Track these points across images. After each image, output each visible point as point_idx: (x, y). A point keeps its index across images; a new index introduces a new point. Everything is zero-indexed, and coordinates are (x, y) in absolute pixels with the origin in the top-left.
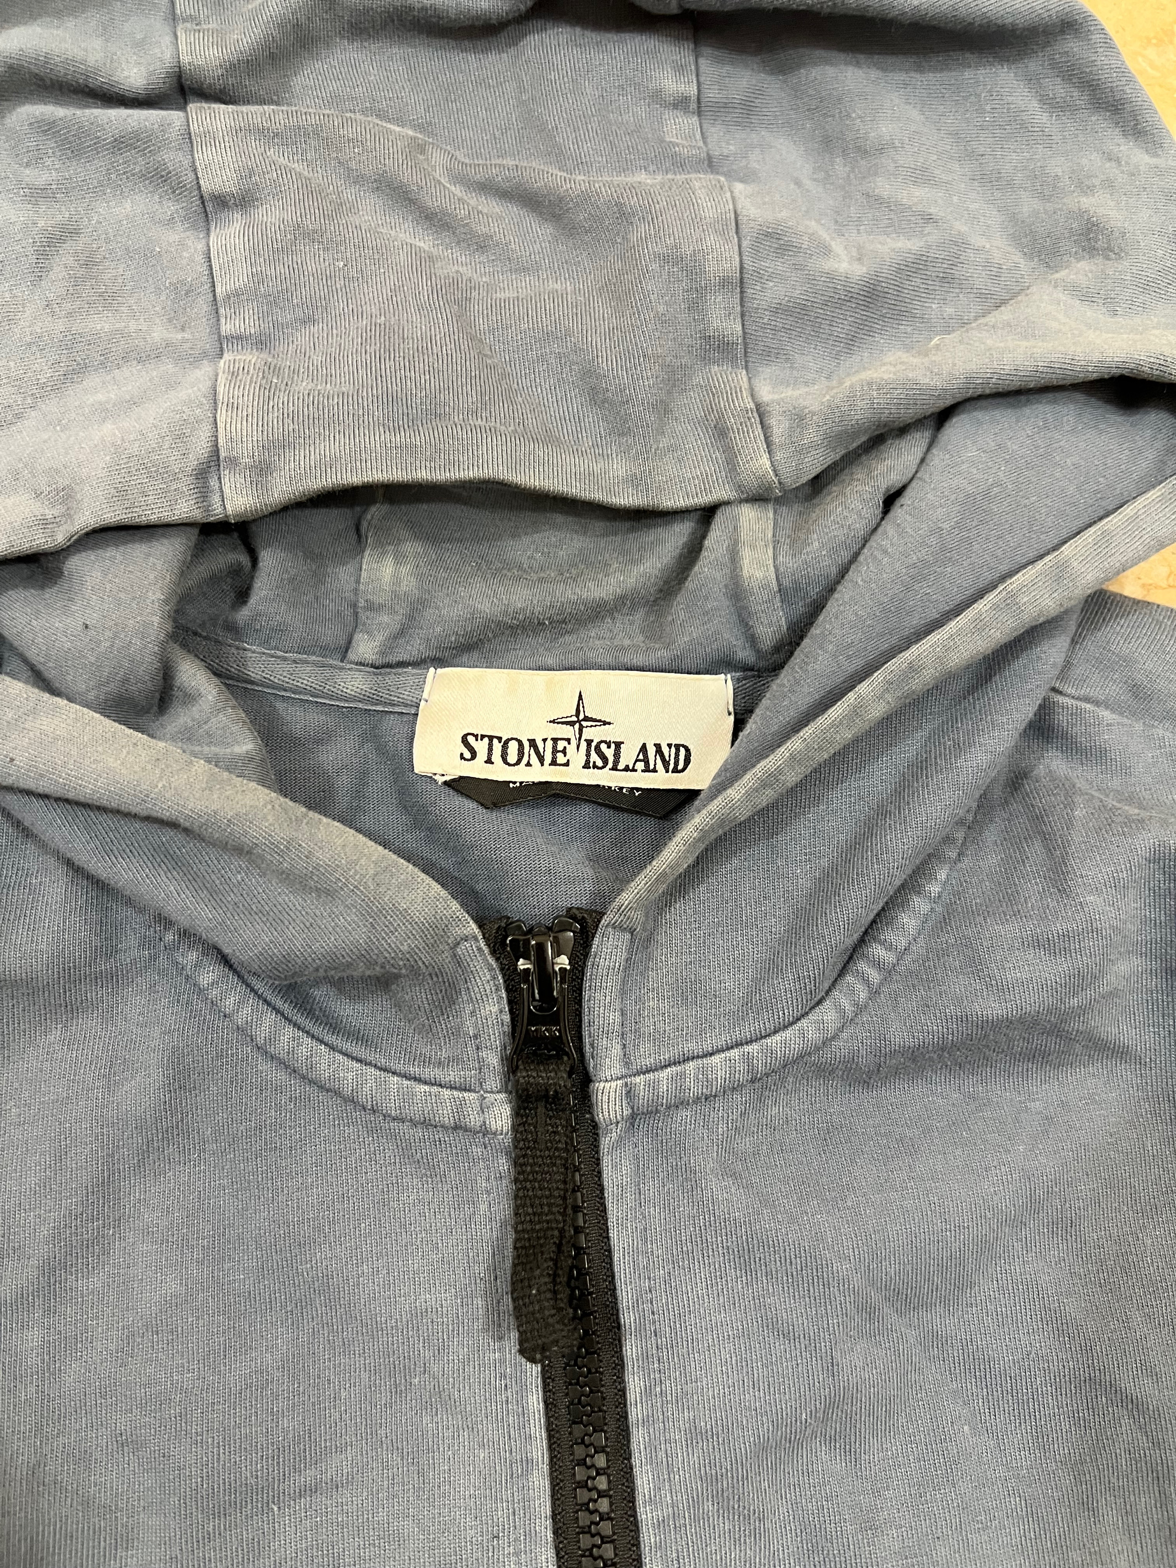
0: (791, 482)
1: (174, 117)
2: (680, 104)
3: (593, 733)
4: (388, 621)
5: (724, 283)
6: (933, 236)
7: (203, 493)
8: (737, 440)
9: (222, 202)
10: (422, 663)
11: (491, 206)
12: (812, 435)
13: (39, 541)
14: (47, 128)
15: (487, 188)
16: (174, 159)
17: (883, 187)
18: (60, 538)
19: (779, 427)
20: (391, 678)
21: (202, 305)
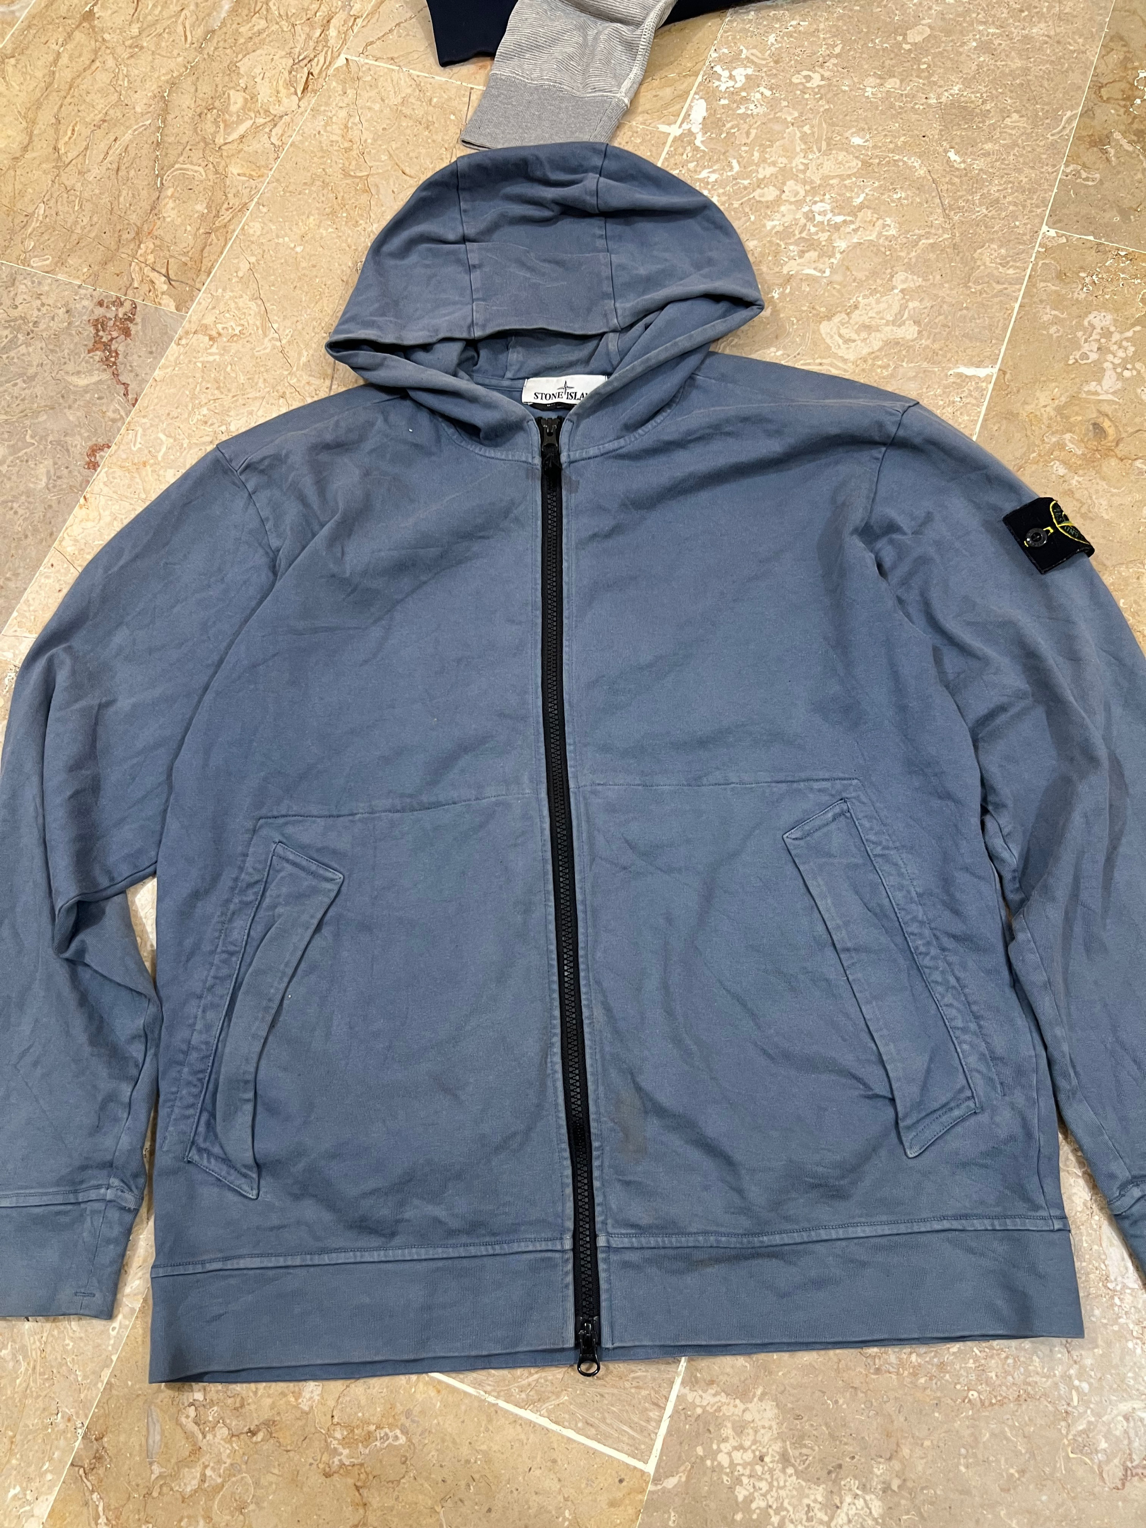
0: (623, 326)
1: (463, 246)
2: (601, 237)
3: (569, 391)
4: (515, 368)
5: (607, 278)
6: (668, 264)
7: (469, 332)
8: (609, 316)
9: (474, 266)
10: (524, 378)
11: (547, 265)
12: (627, 313)
13: (430, 340)
14: (430, 250)
15: (544, 261)
16: (463, 256)
17: (655, 253)
18: (434, 340)
19: (619, 312)
20: (516, 382)
21: (469, 292)
